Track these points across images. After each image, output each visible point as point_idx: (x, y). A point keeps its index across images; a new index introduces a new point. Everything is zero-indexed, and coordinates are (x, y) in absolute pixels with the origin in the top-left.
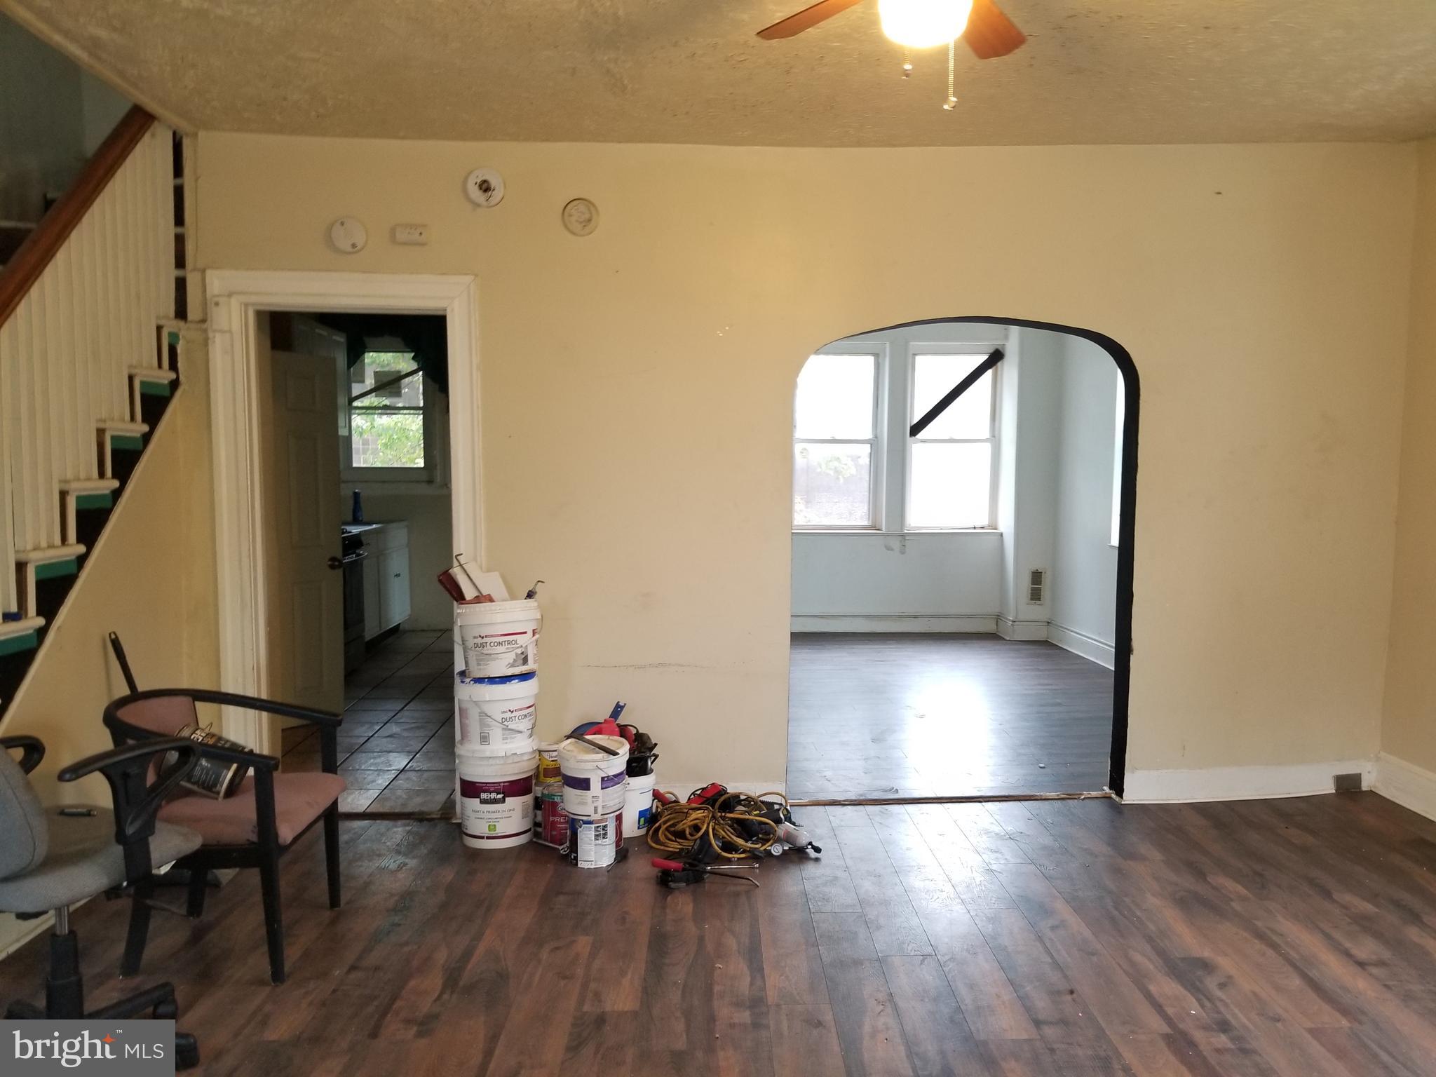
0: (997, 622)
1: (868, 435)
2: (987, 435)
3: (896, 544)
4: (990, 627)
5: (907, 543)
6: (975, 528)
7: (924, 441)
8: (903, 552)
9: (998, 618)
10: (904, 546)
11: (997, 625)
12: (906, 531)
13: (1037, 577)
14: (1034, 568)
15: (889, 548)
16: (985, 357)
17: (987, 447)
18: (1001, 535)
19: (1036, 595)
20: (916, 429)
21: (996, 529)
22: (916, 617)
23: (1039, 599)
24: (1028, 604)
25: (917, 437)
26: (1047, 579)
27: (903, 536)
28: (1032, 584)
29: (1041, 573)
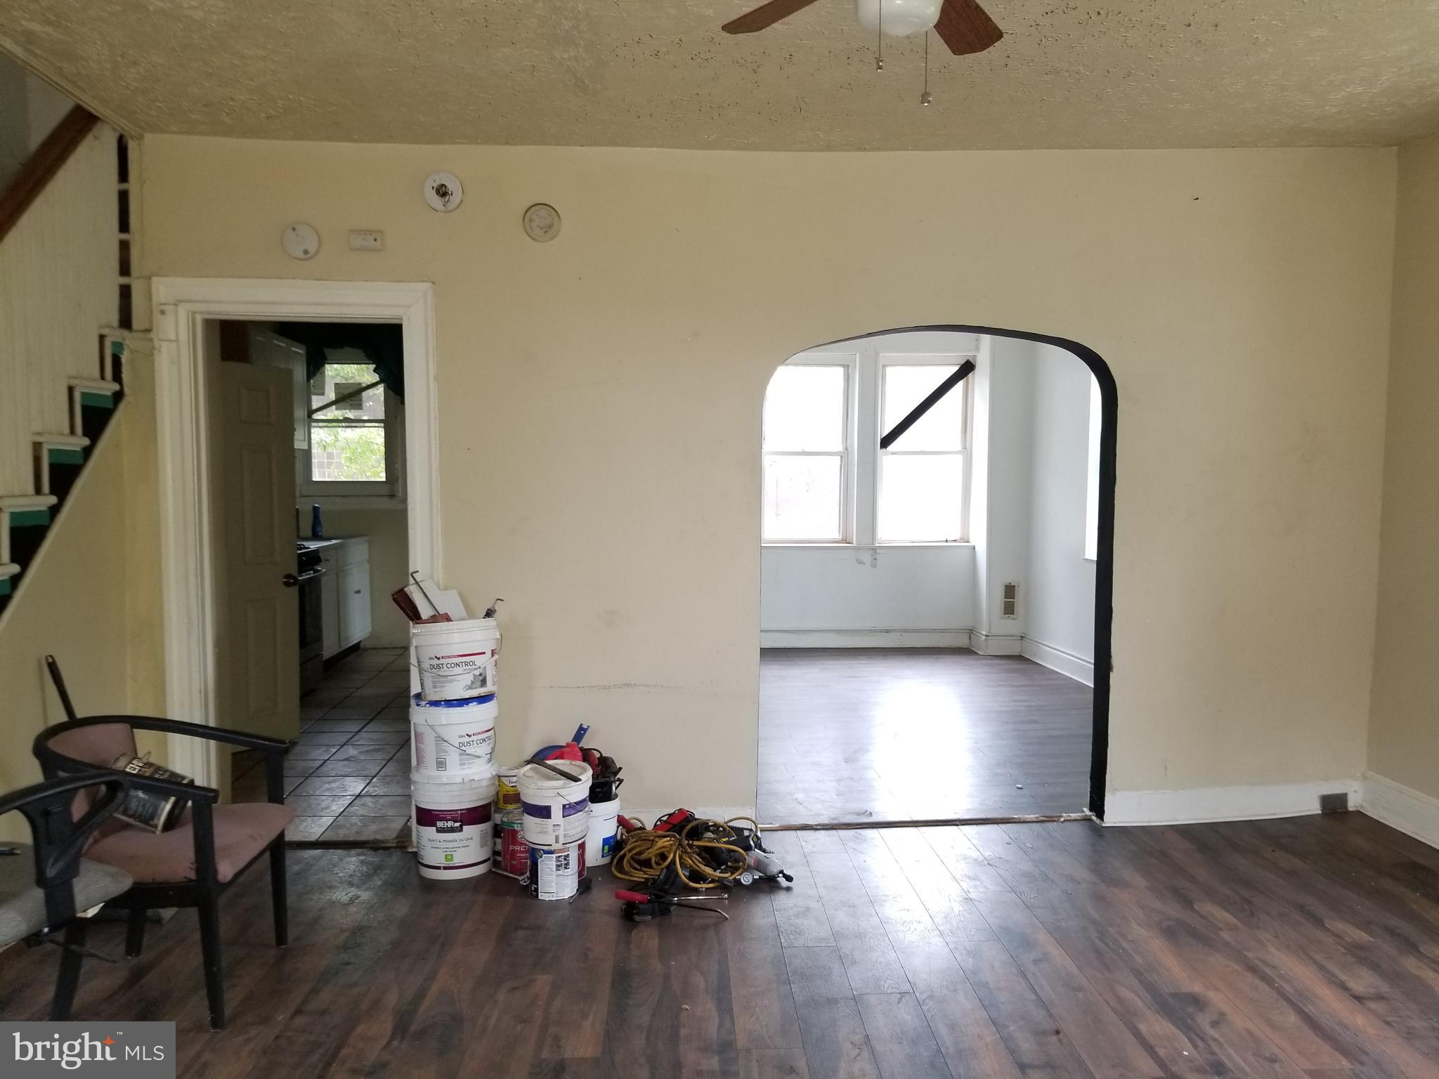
0: (970, 636)
1: (839, 447)
2: (959, 447)
3: (867, 557)
4: (962, 641)
5: (878, 556)
6: (947, 541)
7: (895, 453)
8: (874, 566)
9: (971, 632)
10: (875, 559)
11: (970, 639)
12: (877, 545)
13: (1010, 591)
14: (1007, 582)
15: (860, 562)
16: (955, 369)
17: (958, 459)
18: (974, 548)
19: (1009, 609)
20: (886, 441)
21: (968, 542)
22: (887, 631)
23: (1013, 613)
24: (1001, 618)
25: (887, 449)
26: (1020, 593)
27: (874, 550)
28: (1005, 598)
29: (1014, 586)
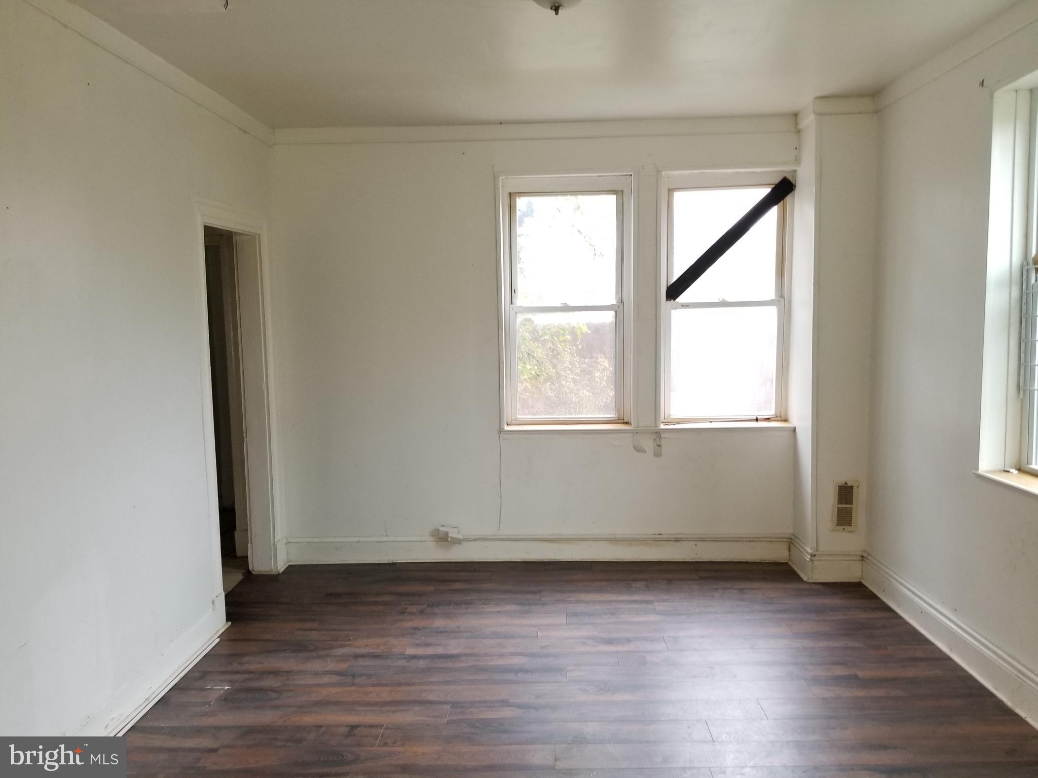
0: (790, 546)
1: (612, 300)
2: (770, 293)
3: (648, 444)
4: (778, 553)
5: (663, 442)
6: (757, 420)
7: (685, 306)
8: (658, 454)
9: (791, 542)
10: (658, 446)
11: (789, 551)
12: (662, 426)
13: (845, 493)
14: (842, 481)
15: (638, 449)
16: (766, 191)
17: (773, 311)
18: (794, 430)
19: (844, 518)
20: (675, 290)
21: (786, 420)
22: (677, 540)
23: (850, 524)
24: (833, 531)
25: (677, 300)
26: (860, 497)
27: (658, 434)
28: (838, 504)
29: (852, 487)
